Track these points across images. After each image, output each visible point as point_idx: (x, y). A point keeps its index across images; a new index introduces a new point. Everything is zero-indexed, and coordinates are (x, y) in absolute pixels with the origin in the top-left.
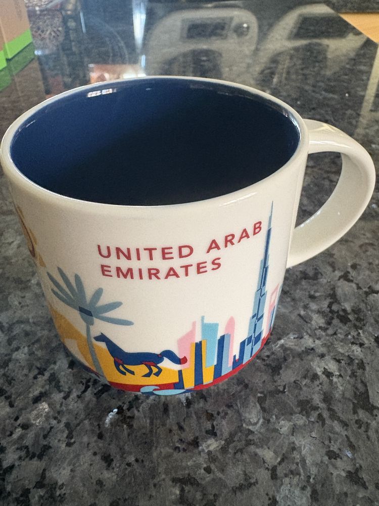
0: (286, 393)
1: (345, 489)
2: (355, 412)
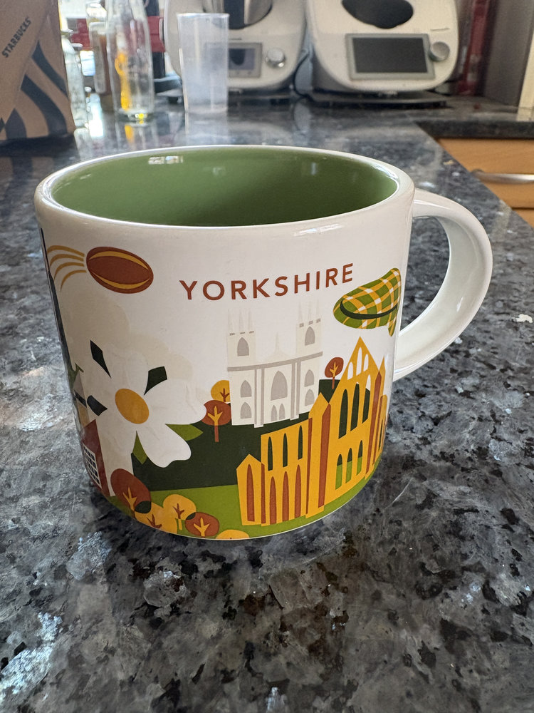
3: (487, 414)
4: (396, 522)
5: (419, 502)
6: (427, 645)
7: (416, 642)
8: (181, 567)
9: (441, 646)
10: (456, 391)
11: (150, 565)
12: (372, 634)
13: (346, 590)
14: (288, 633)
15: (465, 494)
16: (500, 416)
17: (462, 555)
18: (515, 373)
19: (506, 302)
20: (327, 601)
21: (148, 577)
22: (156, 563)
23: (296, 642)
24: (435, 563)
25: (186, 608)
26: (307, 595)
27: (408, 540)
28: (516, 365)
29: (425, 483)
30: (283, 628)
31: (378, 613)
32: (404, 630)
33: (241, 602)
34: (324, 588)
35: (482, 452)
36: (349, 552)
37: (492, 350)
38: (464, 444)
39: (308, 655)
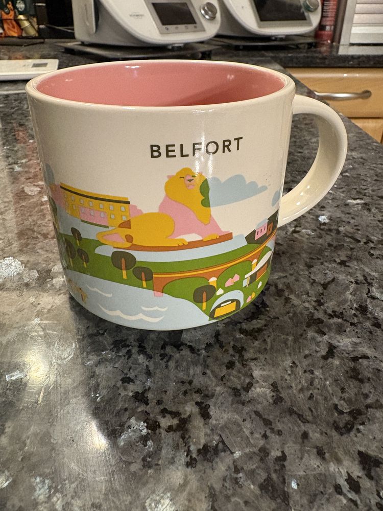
0: (105, 335)
1: (127, 406)
2: (163, 347)
3: (361, 278)
4: (309, 371)
5: (324, 353)
6: (351, 474)
7: (343, 472)
8: (146, 424)
9: (363, 475)
10: (335, 261)
11: (120, 425)
12: (307, 469)
13: (280, 433)
14: (241, 475)
15: (356, 344)
16: (371, 279)
17: (363, 394)
18: (375, 245)
19: (358, 190)
20: (268, 443)
21: (120, 436)
22: (125, 423)
23: (249, 482)
24: (345, 404)
25: (154, 461)
26: (251, 440)
27: (321, 386)
28: (374, 238)
29: (326, 337)
30: (237, 470)
31: (308, 450)
32: (332, 463)
33: (199, 451)
34: (263, 432)
35: (363, 309)
36: (278, 400)
37: (355, 228)
38: (349, 303)
39: (259, 492)
